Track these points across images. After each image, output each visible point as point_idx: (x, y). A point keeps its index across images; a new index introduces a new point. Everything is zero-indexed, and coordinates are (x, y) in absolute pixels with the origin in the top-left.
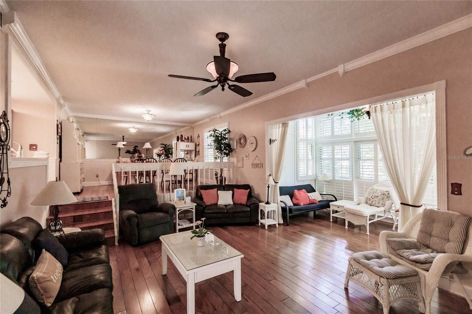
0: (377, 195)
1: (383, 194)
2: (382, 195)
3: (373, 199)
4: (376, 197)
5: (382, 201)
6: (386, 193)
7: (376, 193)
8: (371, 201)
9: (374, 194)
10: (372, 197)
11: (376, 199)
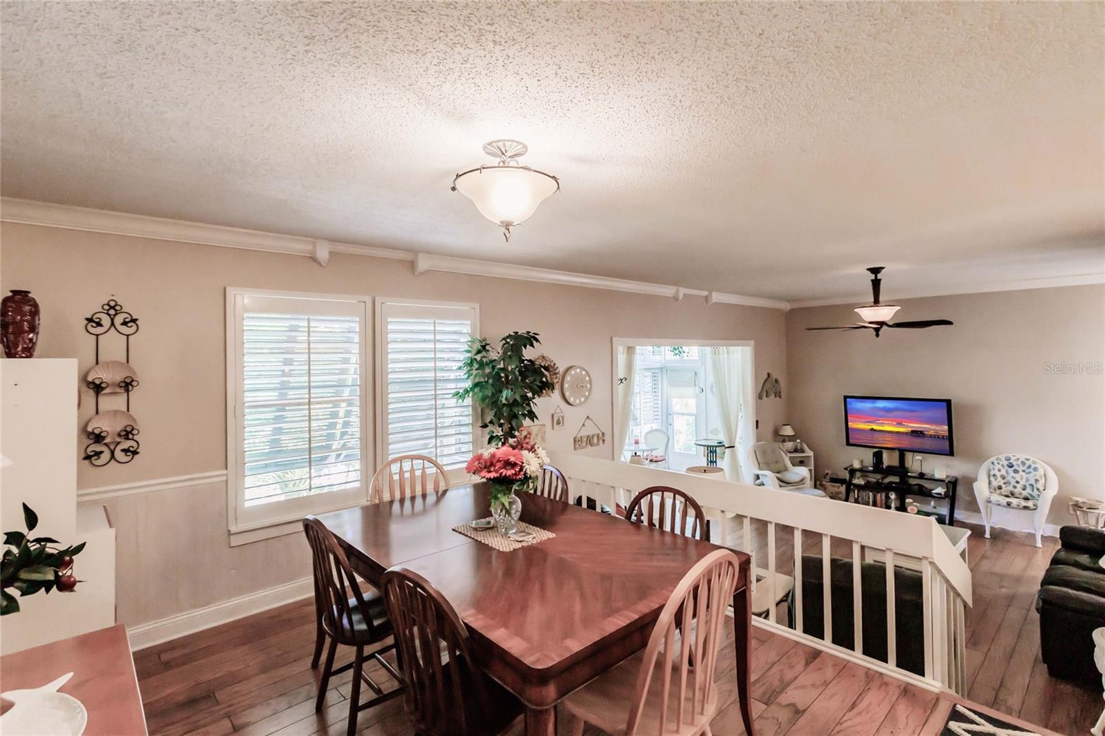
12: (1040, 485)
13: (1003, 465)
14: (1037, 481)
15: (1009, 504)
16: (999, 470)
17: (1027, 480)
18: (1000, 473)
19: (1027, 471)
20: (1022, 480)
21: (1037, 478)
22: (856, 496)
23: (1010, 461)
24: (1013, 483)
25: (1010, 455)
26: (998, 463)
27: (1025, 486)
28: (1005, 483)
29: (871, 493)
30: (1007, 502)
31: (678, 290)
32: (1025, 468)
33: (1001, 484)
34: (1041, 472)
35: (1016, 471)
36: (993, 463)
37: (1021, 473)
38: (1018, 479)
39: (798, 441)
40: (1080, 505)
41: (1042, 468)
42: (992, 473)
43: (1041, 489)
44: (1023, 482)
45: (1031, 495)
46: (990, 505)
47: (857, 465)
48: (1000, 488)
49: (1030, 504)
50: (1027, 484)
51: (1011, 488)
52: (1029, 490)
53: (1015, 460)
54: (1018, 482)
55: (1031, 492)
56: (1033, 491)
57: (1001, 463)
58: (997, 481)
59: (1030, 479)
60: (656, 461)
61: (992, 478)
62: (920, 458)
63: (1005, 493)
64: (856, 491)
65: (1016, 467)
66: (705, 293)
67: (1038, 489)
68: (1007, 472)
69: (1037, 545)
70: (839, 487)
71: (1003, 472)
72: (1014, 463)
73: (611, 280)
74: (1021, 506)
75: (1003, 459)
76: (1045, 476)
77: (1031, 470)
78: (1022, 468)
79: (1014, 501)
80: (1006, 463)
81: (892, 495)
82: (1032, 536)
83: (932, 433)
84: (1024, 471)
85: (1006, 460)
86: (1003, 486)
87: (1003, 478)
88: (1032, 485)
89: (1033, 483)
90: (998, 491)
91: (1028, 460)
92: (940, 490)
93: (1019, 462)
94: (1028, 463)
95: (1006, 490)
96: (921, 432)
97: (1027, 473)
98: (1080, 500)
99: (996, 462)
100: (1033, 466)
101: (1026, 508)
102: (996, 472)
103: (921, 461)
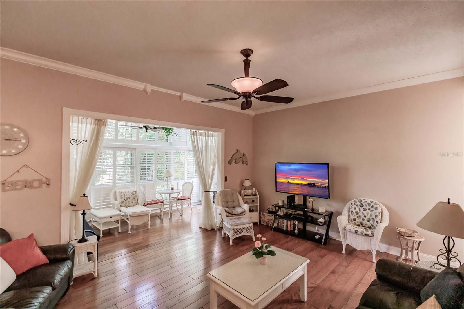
0: (128, 196)
1: (133, 194)
2: (133, 196)
3: (126, 200)
4: (128, 199)
5: (134, 200)
6: (134, 193)
7: (126, 195)
8: (125, 203)
9: (126, 196)
10: (124, 200)
11: (129, 200)
12: (378, 219)
13: (357, 205)
14: (376, 216)
15: (356, 232)
16: (355, 208)
17: (371, 216)
18: (355, 210)
19: (371, 209)
20: (367, 215)
21: (377, 214)
22: (278, 222)
23: (362, 203)
24: (363, 217)
25: (362, 199)
26: (355, 204)
27: (369, 219)
28: (358, 217)
29: (285, 221)
30: (355, 231)
31: (146, 85)
32: (370, 207)
33: (356, 217)
34: (379, 210)
35: (365, 210)
36: (351, 204)
37: (368, 211)
38: (366, 215)
39: (254, 189)
40: (402, 234)
41: (381, 207)
42: (351, 210)
43: (379, 221)
44: (368, 217)
45: (372, 225)
46: (345, 231)
47: (280, 204)
48: (355, 220)
49: (369, 232)
50: (371, 218)
51: (361, 220)
52: (371, 222)
53: (364, 202)
54: (365, 217)
55: (372, 223)
56: (374, 223)
57: (356, 204)
58: (354, 215)
59: (373, 215)
60: (181, 200)
61: (350, 213)
62: (312, 200)
63: (357, 224)
64: (278, 219)
65: (364, 207)
66: (179, 94)
67: (377, 222)
68: (359, 210)
69: (373, 261)
70: (271, 216)
71: (357, 210)
72: (364, 204)
73: (57, 63)
74: (364, 234)
75: (358, 201)
76: (382, 213)
77: (373, 209)
78: (368, 207)
79: (360, 230)
80: (359, 204)
81: (296, 222)
82: (370, 253)
83: (319, 184)
84: (369, 209)
85: (359, 202)
86: (357, 219)
87: (357, 213)
88: (373, 219)
89: (374, 217)
90: (353, 222)
91: (372, 202)
92: (321, 220)
93: (367, 204)
94: (372, 204)
95: (358, 221)
96: (314, 184)
97: (371, 211)
98: (402, 230)
99: (353, 203)
100: (375, 206)
101: (366, 235)
102: (353, 209)
103: (313, 201)
